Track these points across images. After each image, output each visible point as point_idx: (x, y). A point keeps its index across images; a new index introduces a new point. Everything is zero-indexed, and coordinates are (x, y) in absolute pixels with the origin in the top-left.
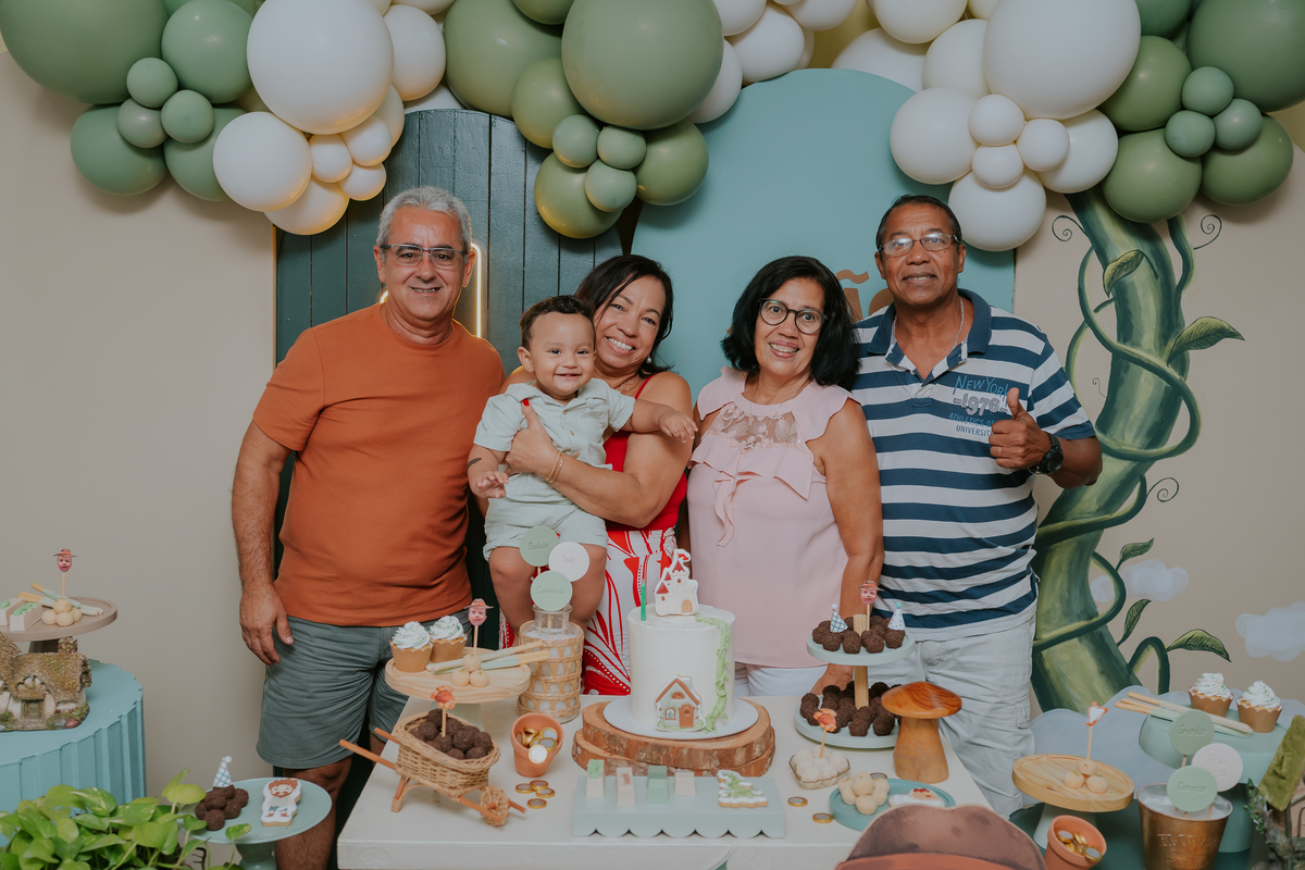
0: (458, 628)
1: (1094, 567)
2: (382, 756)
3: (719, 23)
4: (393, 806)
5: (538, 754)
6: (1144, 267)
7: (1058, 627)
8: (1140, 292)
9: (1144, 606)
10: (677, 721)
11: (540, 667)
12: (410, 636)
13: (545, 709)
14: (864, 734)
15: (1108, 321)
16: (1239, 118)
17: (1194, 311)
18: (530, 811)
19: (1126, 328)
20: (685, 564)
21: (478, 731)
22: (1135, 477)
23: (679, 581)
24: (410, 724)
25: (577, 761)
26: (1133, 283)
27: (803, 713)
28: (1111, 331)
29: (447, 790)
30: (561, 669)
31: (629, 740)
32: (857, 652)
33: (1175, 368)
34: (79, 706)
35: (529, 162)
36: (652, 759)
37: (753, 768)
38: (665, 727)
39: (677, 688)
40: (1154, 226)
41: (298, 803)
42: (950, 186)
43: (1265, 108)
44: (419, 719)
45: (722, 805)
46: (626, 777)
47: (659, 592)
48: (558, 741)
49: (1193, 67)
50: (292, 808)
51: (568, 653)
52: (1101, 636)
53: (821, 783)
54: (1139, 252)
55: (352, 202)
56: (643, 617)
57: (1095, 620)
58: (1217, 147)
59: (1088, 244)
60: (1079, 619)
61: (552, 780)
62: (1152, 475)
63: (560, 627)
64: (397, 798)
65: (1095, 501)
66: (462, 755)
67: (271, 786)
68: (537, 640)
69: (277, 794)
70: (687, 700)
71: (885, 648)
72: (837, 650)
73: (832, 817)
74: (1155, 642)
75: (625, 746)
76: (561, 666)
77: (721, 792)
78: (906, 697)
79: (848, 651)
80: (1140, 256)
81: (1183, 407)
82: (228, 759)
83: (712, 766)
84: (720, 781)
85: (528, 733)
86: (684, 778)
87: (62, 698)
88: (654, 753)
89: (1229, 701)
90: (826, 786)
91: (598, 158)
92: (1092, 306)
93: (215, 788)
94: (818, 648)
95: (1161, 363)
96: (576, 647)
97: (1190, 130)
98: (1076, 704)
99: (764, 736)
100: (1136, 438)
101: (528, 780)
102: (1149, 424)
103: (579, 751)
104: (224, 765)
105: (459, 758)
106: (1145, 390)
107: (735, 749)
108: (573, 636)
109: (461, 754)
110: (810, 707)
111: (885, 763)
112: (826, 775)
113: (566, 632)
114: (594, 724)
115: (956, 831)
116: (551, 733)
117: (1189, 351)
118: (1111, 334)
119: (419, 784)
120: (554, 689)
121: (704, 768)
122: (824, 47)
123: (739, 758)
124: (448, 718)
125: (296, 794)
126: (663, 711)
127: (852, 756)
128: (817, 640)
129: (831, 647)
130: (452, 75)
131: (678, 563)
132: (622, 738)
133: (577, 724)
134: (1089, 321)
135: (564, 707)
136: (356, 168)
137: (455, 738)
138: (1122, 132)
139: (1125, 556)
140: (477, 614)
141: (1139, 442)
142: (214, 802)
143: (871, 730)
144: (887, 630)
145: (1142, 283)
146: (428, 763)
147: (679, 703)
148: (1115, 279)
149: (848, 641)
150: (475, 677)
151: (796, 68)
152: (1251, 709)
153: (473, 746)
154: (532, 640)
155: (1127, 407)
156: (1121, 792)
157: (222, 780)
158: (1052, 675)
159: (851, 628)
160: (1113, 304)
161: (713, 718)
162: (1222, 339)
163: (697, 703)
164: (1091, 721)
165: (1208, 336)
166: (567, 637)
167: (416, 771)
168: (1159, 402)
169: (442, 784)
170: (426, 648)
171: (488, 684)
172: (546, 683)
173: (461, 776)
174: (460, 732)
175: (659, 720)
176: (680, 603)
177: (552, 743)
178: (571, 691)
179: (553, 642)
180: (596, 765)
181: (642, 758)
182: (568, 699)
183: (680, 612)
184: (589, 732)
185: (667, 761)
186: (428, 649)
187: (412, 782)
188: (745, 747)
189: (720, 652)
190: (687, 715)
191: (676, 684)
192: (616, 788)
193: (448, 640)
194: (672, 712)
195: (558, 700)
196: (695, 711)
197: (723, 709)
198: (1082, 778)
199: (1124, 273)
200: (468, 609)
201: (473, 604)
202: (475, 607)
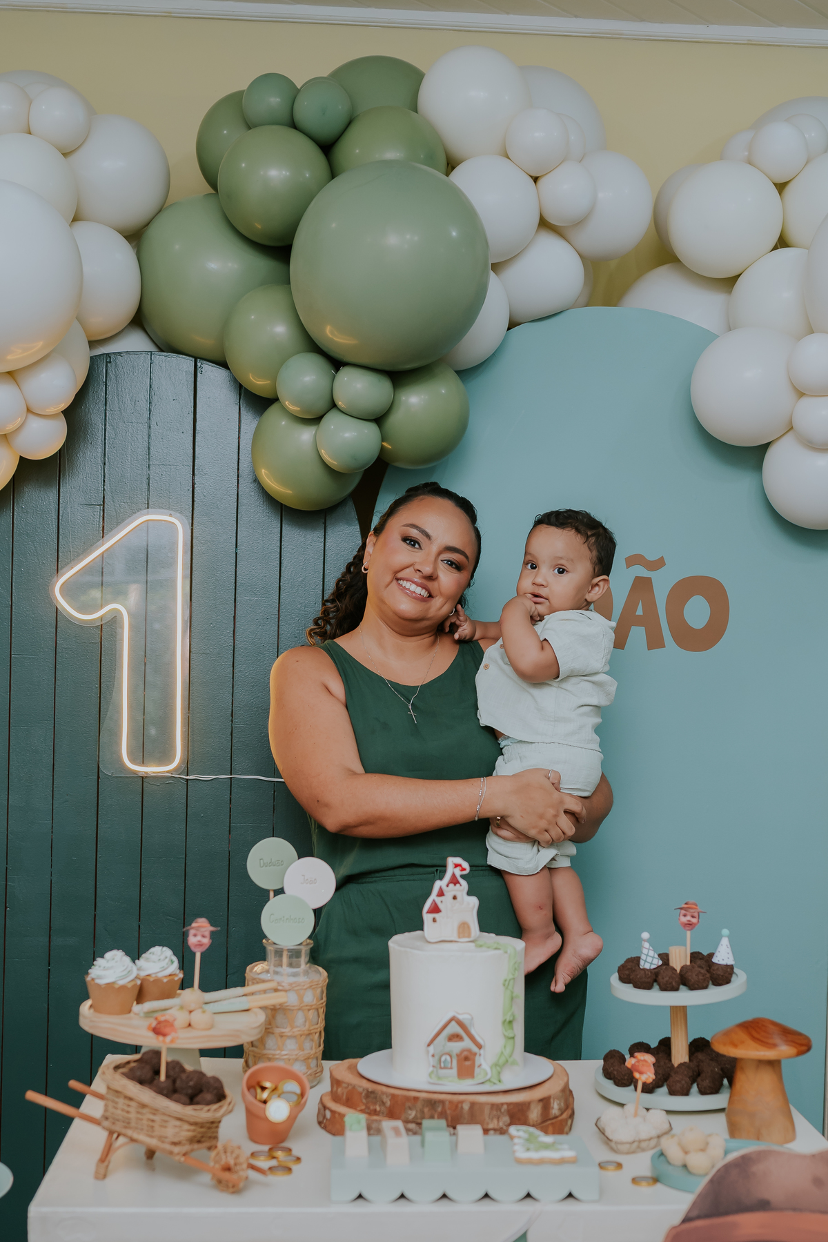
0: (172, 962)
2: (81, 1109)
4: (96, 1172)
5: (278, 1110)
10: (454, 1071)
11: (276, 1013)
12: (111, 968)
14: (687, 1093)
18: (272, 1178)
20: (462, 876)
21: (206, 1075)
23: (455, 898)
24: (119, 1066)
25: (325, 1128)
29: (168, 1147)
30: (300, 1018)
31: (393, 1096)
32: (675, 989)
35: (243, 418)
36: (423, 1118)
37: (551, 1129)
39: (454, 1028)
44: (128, 1063)
45: (519, 1161)
46: (396, 1131)
48: (302, 1095)
51: (309, 998)
53: (637, 1146)
61: (297, 1145)
63: (298, 966)
64: (101, 1161)
66: (188, 1100)
68: (269, 981)
70: (467, 1043)
71: (711, 985)
72: (652, 987)
73: (656, 1180)
75: (388, 1104)
76: (301, 1013)
77: (516, 1147)
78: (742, 1036)
79: (665, 988)
83: (501, 1124)
84: (514, 1138)
85: (263, 1089)
86: (470, 1135)
88: (426, 1110)
90: (643, 1150)
94: (627, 987)
96: (319, 991)
99: (563, 1091)
101: (266, 1148)
103: (328, 1114)
105: (185, 1104)
107: (529, 1104)
108: (314, 979)
109: (186, 1098)
110: (615, 1066)
112: (643, 1136)
113: (305, 974)
114: (346, 1080)
116: (292, 1087)
119: (133, 1140)
120: (290, 1047)
121: (491, 1126)
123: (535, 1114)
124: (167, 1060)
126: (437, 1057)
127: (672, 1118)
128: (625, 979)
129: (643, 985)
131: (454, 875)
132: (383, 1093)
133: (325, 1087)
135: (304, 1067)
137: (178, 1083)
140: (199, 938)
143: (695, 1087)
144: (710, 966)
146: (145, 1111)
147: (456, 1047)
149: (664, 978)
150: (197, 1017)
151: (574, 305)
153: (201, 1091)
154: (264, 981)
159: (667, 963)
161: (500, 1066)
163: (480, 1047)
166: (307, 979)
167: (128, 1123)
169: (161, 1139)
170: (133, 983)
171: (211, 1027)
172: (282, 1036)
173: (186, 1127)
174: (184, 1076)
175: (431, 1069)
176: (456, 925)
177: (295, 1098)
178: (312, 1049)
179: (290, 984)
180: (355, 1120)
181: (411, 1117)
182: (308, 1058)
183: (455, 937)
184: (340, 1090)
185: (443, 1115)
186: (135, 985)
187: (122, 1140)
188: (541, 1100)
189: (507, 983)
190: (467, 1063)
191: (453, 1023)
192: (383, 1145)
193: (160, 975)
194: (448, 1058)
195: (296, 1060)
196: (477, 1057)
197: (511, 1056)
200: (188, 931)
201: (194, 925)
202: (197, 928)
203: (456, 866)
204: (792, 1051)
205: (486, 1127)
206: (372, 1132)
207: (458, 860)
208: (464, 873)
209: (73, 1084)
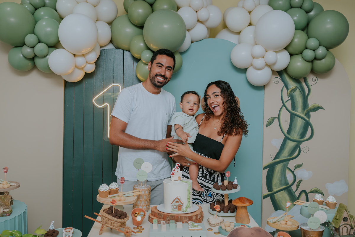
0: (117, 186)
1: (287, 171)
2: (96, 219)
3: (185, 26)
4: (100, 233)
5: (139, 218)
6: (298, 91)
7: (279, 187)
8: (297, 97)
9: (301, 181)
10: (177, 209)
11: (139, 197)
12: (104, 188)
14: (228, 213)
15: (289, 105)
16: (321, 51)
17: (312, 102)
18: (137, 234)
19: (294, 107)
20: (179, 167)
21: (123, 212)
22: (297, 147)
23: (177, 171)
24: (104, 210)
25: (150, 221)
26: (295, 95)
27: (211, 208)
28: (290, 107)
29: (115, 228)
30: (145, 197)
31: (164, 214)
32: (225, 190)
33: (307, 117)
34: (10, 210)
35: (134, 63)
37: (198, 221)
39: (177, 200)
40: (300, 80)
41: (73, 234)
42: (246, 69)
43: (328, 49)
44: (107, 209)
45: (190, 230)
46: (164, 223)
48: (144, 215)
49: (309, 38)
50: (71, 235)
51: (147, 192)
52: (290, 190)
53: (216, 225)
55: (86, 73)
57: (288, 185)
58: (316, 59)
59: (283, 85)
60: (284, 185)
61: (143, 226)
62: (302, 146)
63: (144, 185)
64: (101, 231)
65: (287, 153)
67: (65, 229)
68: (138, 189)
69: (67, 231)
70: (180, 203)
71: (232, 189)
73: (219, 233)
74: (304, 191)
75: (163, 216)
76: (145, 196)
77: (189, 227)
78: (238, 201)
79: (222, 190)
80: (297, 88)
81: (309, 128)
82: (53, 222)
83: (187, 221)
84: (189, 224)
85: (136, 213)
86: (180, 224)
87: (5, 208)
88: (171, 218)
89: (323, 201)
90: (217, 226)
92: (285, 101)
93: (50, 230)
95: (303, 116)
97: (309, 54)
98: (284, 209)
99: (200, 213)
100: (297, 136)
101: (136, 226)
102: (301, 132)
103: (150, 218)
104: (52, 223)
105: (118, 219)
106: (299, 123)
107: (193, 216)
108: (148, 188)
109: (118, 217)
110: (213, 206)
111: (233, 220)
112: (217, 223)
114: (154, 211)
115: (252, 234)
116: (142, 213)
117: (311, 113)
118: (290, 109)
119: (107, 226)
120: (143, 203)
121: (185, 221)
122: (213, 33)
123: (194, 218)
125: (72, 231)
126: (173, 206)
127: (224, 218)
128: (214, 188)
129: (219, 189)
130: (113, 39)
131: (177, 166)
132: (162, 214)
133: (150, 212)
134: (284, 105)
135: (146, 208)
136: (87, 64)
138: (291, 55)
139: (296, 168)
140: (122, 181)
141: (298, 137)
142: (49, 233)
143: (229, 211)
144: (233, 184)
145: (297, 95)
146: (109, 220)
147: (177, 204)
148: (291, 94)
150: (122, 198)
151: (206, 38)
152: (329, 203)
153: (122, 215)
155: (295, 128)
156: (296, 225)
157: (52, 227)
158: (277, 201)
159: (223, 184)
160: (290, 100)
161: (187, 208)
162: (319, 109)
163: (182, 204)
164: (287, 207)
165: (315, 109)
166: (146, 188)
167: (106, 223)
168: (303, 126)
169: (113, 226)
170: (108, 191)
171: (125, 200)
172: (141, 201)
173: (119, 223)
174: (118, 212)
175: (172, 209)
176: (178, 177)
177: (143, 216)
178: (147, 203)
179: (143, 190)
180: (155, 220)
182: (147, 205)
183: (177, 180)
184: (153, 213)
185: (174, 219)
187: (105, 226)
188: (195, 215)
189: (188, 190)
190: (180, 207)
192: (161, 226)
193: (114, 189)
194: (176, 206)
195: (144, 206)
196: (182, 206)
197: (189, 205)
198: (285, 222)
199: (293, 92)
202: (122, 179)
203: (177, 164)
204: (249, 204)
205: (183, 221)
206: (159, 222)
207: (178, 163)
209: (95, 213)
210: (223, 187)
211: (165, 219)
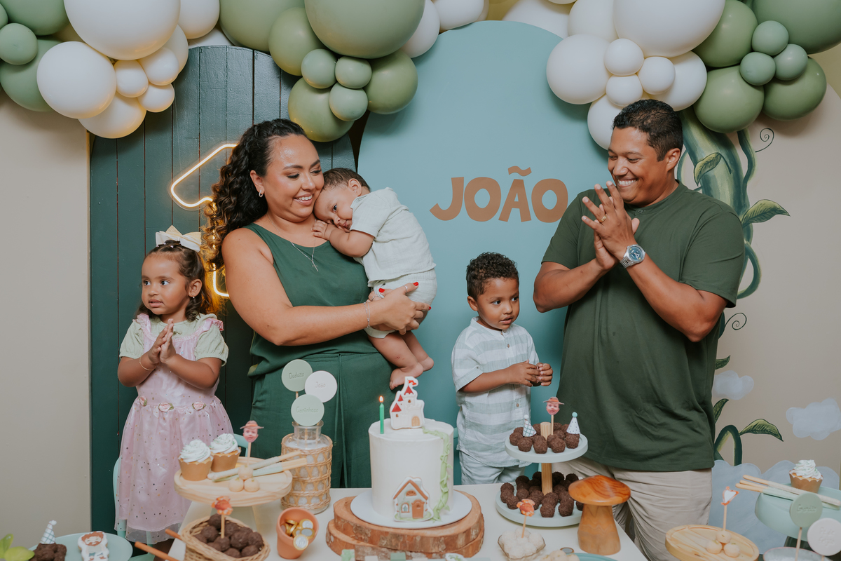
0: (234, 443)
5: (300, 543)
6: (721, 164)
8: (719, 182)
9: (724, 403)
10: (411, 514)
11: (299, 472)
12: (195, 451)
13: (303, 504)
14: (552, 515)
16: (793, 57)
17: (756, 196)
21: (252, 531)
23: (409, 401)
24: (194, 528)
26: (714, 176)
27: (504, 500)
30: (315, 472)
31: (373, 530)
32: (544, 452)
35: (282, 86)
36: (391, 545)
37: (470, 548)
38: (401, 518)
39: (410, 487)
40: (728, 135)
42: (588, 106)
43: (809, 51)
44: (202, 523)
47: (393, 411)
48: (315, 529)
49: (759, 21)
51: (321, 459)
54: (718, 154)
55: (148, 113)
56: (382, 431)
58: (776, 79)
63: (314, 438)
66: (239, 553)
68: (296, 449)
70: (418, 496)
71: (566, 449)
72: (529, 451)
74: (732, 429)
75: (369, 535)
76: (315, 469)
78: (587, 488)
79: (538, 451)
81: (749, 263)
83: (440, 549)
85: (291, 525)
88: (393, 540)
89: (820, 482)
91: (336, 82)
94: (515, 449)
96: (327, 454)
97: (758, 66)
99: (477, 522)
103: (332, 539)
105: (236, 557)
107: (458, 535)
108: (324, 446)
109: (236, 552)
110: (509, 494)
111: (570, 538)
112: (528, 553)
113: (319, 442)
114: (343, 516)
116: (308, 523)
117: (753, 224)
120: (310, 487)
121: (434, 551)
123: (461, 541)
124: (226, 521)
126: (400, 506)
127: (545, 534)
128: (513, 443)
129: (524, 449)
130: (224, 20)
131: (409, 388)
132: (366, 528)
133: (330, 515)
135: (317, 501)
136: (151, 87)
137: (232, 538)
138: (710, 68)
140: (250, 433)
143: (556, 512)
144: (566, 434)
145: (721, 175)
147: (412, 499)
148: (702, 173)
149: (537, 444)
150: (248, 483)
151: (478, 19)
153: (247, 545)
154: (292, 450)
156: (751, 555)
159: (539, 433)
161: (438, 510)
162: (774, 215)
163: (426, 498)
164: (726, 501)
165: (765, 213)
166: (319, 447)
170: (208, 461)
171: (259, 489)
172: (304, 483)
174: (236, 535)
175: (396, 513)
176: (410, 418)
178: (323, 489)
179: (309, 451)
180: (348, 554)
181: (384, 544)
182: (321, 495)
183: (410, 426)
184: (339, 522)
185: (403, 544)
186: (210, 462)
188: (465, 532)
189: (443, 458)
190: (418, 508)
191: (410, 484)
193: (225, 453)
194: (407, 506)
195: (314, 496)
196: (425, 504)
197: (446, 503)
198: (720, 546)
199: (708, 169)
200: (243, 429)
201: (247, 425)
202: (249, 427)
203: (410, 382)
204: (620, 499)
205: (430, 551)
206: (359, 553)
208: (415, 386)
210: (539, 443)
211: (376, 544)
